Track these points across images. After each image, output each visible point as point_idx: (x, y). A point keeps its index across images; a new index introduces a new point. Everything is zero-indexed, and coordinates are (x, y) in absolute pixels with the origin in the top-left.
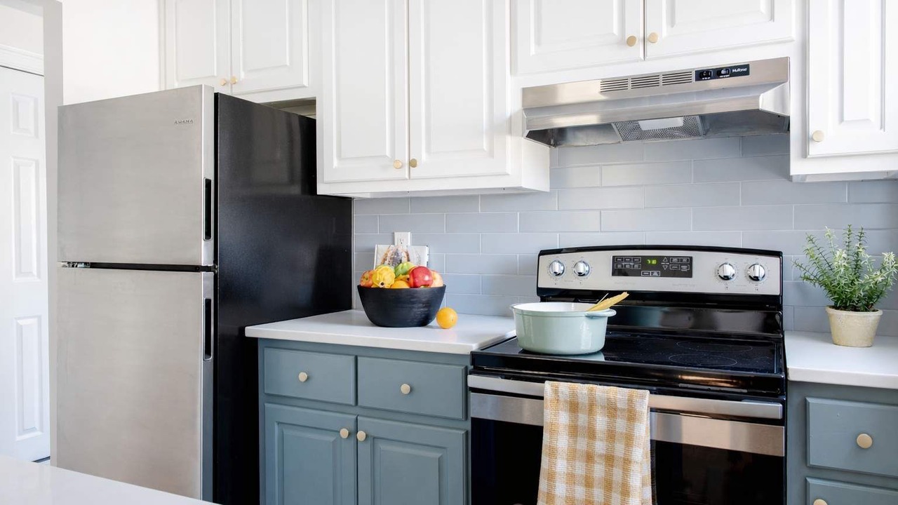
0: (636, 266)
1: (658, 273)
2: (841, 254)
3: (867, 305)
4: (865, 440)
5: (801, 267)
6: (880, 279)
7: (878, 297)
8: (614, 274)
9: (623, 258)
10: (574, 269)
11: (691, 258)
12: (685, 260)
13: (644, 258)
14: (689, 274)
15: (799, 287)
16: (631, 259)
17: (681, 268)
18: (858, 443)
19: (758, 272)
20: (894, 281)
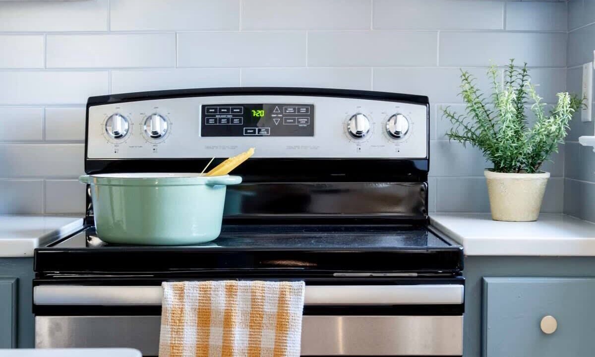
0: (236, 121)
1: (267, 131)
2: (509, 96)
3: (533, 164)
4: (549, 324)
5: (453, 117)
6: (553, 128)
7: (547, 152)
8: (204, 134)
9: (218, 108)
10: (145, 128)
11: (311, 107)
12: (303, 110)
13: (248, 108)
14: (309, 131)
15: (444, 147)
16: (228, 109)
17: (299, 122)
18: (543, 329)
19: (401, 125)
20: (567, 130)
